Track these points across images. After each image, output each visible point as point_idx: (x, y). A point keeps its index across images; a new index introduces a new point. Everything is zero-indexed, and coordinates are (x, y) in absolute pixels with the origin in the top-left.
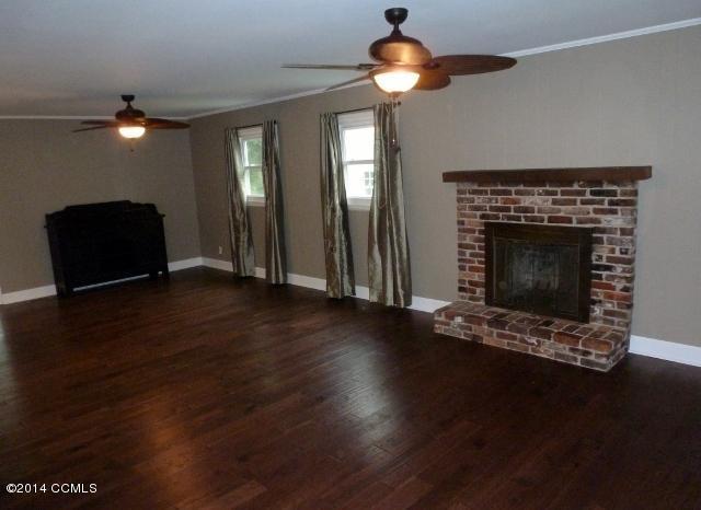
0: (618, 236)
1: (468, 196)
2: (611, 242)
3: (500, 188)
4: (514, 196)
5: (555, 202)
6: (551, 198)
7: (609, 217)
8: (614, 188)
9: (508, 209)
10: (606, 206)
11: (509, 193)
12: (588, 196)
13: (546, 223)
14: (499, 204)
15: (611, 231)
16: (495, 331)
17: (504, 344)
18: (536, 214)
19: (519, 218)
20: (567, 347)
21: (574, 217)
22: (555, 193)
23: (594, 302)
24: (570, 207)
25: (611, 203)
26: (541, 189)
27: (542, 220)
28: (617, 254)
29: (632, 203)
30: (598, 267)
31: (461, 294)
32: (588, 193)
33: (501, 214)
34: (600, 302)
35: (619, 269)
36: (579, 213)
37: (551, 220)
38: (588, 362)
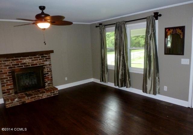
0: (48, 66)
1: (3, 62)
2: (47, 67)
3: (15, 58)
4: (20, 60)
5: (32, 60)
6: (31, 59)
7: (46, 62)
8: (46, 55)
9: (19, 64)
10: (45, 60)
11: (18, 60)
12: (41, 58)
13: (30, 66)
14: (15, 63)
15: (47, 65)
16: (30, 97)
17: (33, 100)
18: (27, 64)
19: (22, 66)
20: (50, 93)
21: (38, 63)
22: (32, 58)
23: (45, 82)
24: (37, 61)
25: (46, 59)
26: (28, 58)
27: (29, 65)
28: (49, 70)
29: (50, 58)
30: (45, 74)
31: (4, 95)
32: (40, 57)
33: (16, 66)
34: (47, 82)
35: (49, 73)
36: (39, 62)
37: (32, 65)
38: (55, 94)
